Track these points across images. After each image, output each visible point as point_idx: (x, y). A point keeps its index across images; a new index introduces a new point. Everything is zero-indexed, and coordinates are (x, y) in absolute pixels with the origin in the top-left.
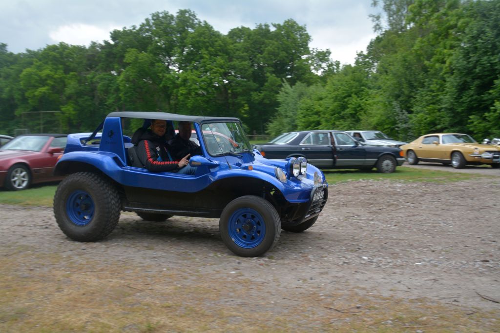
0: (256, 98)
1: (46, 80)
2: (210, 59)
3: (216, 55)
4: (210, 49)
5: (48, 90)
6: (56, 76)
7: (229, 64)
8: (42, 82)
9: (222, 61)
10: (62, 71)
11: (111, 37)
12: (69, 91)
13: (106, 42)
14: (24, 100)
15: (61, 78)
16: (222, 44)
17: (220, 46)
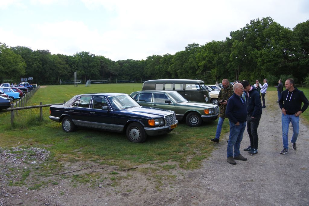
0: (303, 62)
1: (205, 58)
2: (276, 42)
3: (281, 40)
4: (276, 37)
5: (206, 62)
6: (209, 56)
7: (288, 44)
8: (204, 59)
9: (283, 43)
10: (212, 53)
11: (231, 35)
12: (214, 62)
13: (228, 39)
14: (199, 67)
15: (212, 57)
16: (284, 33)
17: (283, 34)
